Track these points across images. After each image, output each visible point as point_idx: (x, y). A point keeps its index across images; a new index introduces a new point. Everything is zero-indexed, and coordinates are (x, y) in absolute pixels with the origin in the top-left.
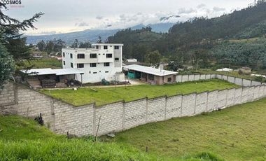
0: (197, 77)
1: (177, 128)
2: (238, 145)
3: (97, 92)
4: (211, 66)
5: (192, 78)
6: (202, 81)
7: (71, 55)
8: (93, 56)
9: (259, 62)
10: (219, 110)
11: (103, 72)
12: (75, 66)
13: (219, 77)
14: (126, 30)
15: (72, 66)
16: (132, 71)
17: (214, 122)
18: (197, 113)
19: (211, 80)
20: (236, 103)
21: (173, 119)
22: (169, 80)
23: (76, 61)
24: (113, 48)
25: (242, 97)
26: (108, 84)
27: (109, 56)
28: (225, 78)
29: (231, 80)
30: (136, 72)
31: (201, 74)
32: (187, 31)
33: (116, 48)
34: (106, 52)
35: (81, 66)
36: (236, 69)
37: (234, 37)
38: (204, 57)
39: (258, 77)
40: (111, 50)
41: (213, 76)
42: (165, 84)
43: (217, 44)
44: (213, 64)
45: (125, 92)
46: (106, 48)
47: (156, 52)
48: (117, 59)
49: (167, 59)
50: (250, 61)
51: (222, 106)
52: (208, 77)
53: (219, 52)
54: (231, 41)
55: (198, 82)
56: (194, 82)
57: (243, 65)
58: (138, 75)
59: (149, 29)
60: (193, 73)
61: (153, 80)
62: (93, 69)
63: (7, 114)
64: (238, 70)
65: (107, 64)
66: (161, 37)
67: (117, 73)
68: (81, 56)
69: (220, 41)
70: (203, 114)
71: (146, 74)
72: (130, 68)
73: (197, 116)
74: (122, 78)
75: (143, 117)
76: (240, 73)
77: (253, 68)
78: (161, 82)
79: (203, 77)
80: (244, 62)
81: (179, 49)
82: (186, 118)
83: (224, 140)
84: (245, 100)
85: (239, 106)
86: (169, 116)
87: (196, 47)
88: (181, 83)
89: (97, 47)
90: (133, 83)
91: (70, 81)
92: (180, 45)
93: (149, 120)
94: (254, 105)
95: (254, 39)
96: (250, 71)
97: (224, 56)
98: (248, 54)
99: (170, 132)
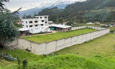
0: (80, 28)
1: (77, 48)
2: (101, 53)
3: (40, 37)
4: (84, 22)
5: (77, 28)
6: (82, 29)
7: (27, 22)
8: (36, 22)
9: (103, 19)
10: (91, 40)
11: (41, 28)
12: (29, 27)
13: (88, 27)
14: (46, 8)
15: (27, 27)
16: (52, 27)
17: (90, 45)
18: (83, 42)
19: (85, 28)
20: (97, 37)
21: (74, 45)
22: (69, 29)
23: (29, 24)
24: (44, 17)
25: (99, 34)
26: (44, 33)
27: (43, 21)
28: (91, 27)
29: (93, 28)
30: (54, 27)
31: (81, 26)
32: (73, 8)
33: (46, 17)
34: (41, 20)
35: (31, 26)
36: (94, 23)
37: (92, 9)
38: (81, 18)
39: (103, 26)
40: (43, 19)
41: (86, 26)
42: (67, 32)
43: (85, 13)
44: (84, 21)
45: (51, 36)
46: (41, 18)
47: (61, 18)
48: (46, 22)
49: (65, 20)
50: (99, 19)
51: (92, 38)
52: (84, 27)
53: (87, 16)
54: (91, 11)
55: (80, 29)
56: (78, 30)
57: (96, 21)
58: (55, 28)
59: (56, 8)
60: (78, 26)
61: (62, 30)
62: (36, 27)
63: (15, 49)
64: (95, 23)
65: (42, 25)
66: (61, 11)
67: (47, 28)
68: (31, 22)
69: (86, 11)
70: (85, 42)
71: (59, 28)
72: (51, 26)
73: (83, 43)
74: (49, 30)
75: (63, 45)
76: (96, 24)
77: (101, 22)
78: (65, 31)
79: (82, 27)
80: (97, 20)
81: (70, 15)
82: (79, 45)
83: (95, 51)
84: (100, 36)
85: (98, 38)
86: (73, 44)
87: (77, 14)
88: (74, 30)
89: (37, 18)
90: (54, 32)
91: (27, 33)
92: (70, 14)
93: (66, 47)
94: (103, 37)
95: (100, 10)
96: (99, 23)
97: (89, 17)
98: (98, 16)
99: (75, 50)
